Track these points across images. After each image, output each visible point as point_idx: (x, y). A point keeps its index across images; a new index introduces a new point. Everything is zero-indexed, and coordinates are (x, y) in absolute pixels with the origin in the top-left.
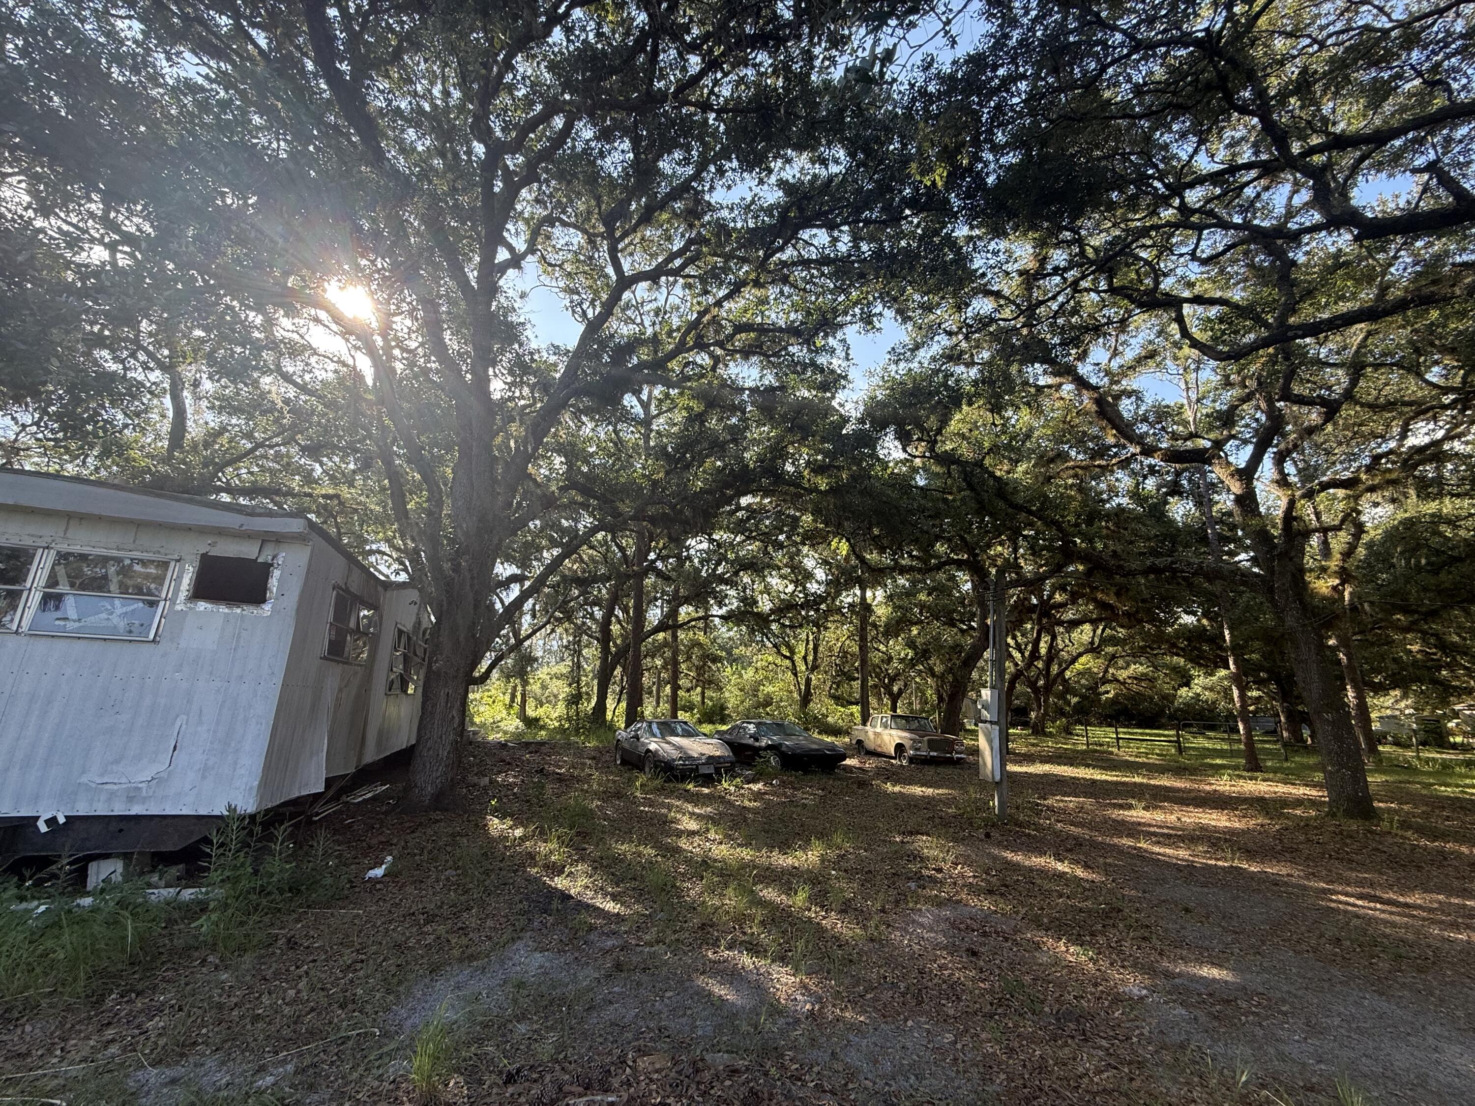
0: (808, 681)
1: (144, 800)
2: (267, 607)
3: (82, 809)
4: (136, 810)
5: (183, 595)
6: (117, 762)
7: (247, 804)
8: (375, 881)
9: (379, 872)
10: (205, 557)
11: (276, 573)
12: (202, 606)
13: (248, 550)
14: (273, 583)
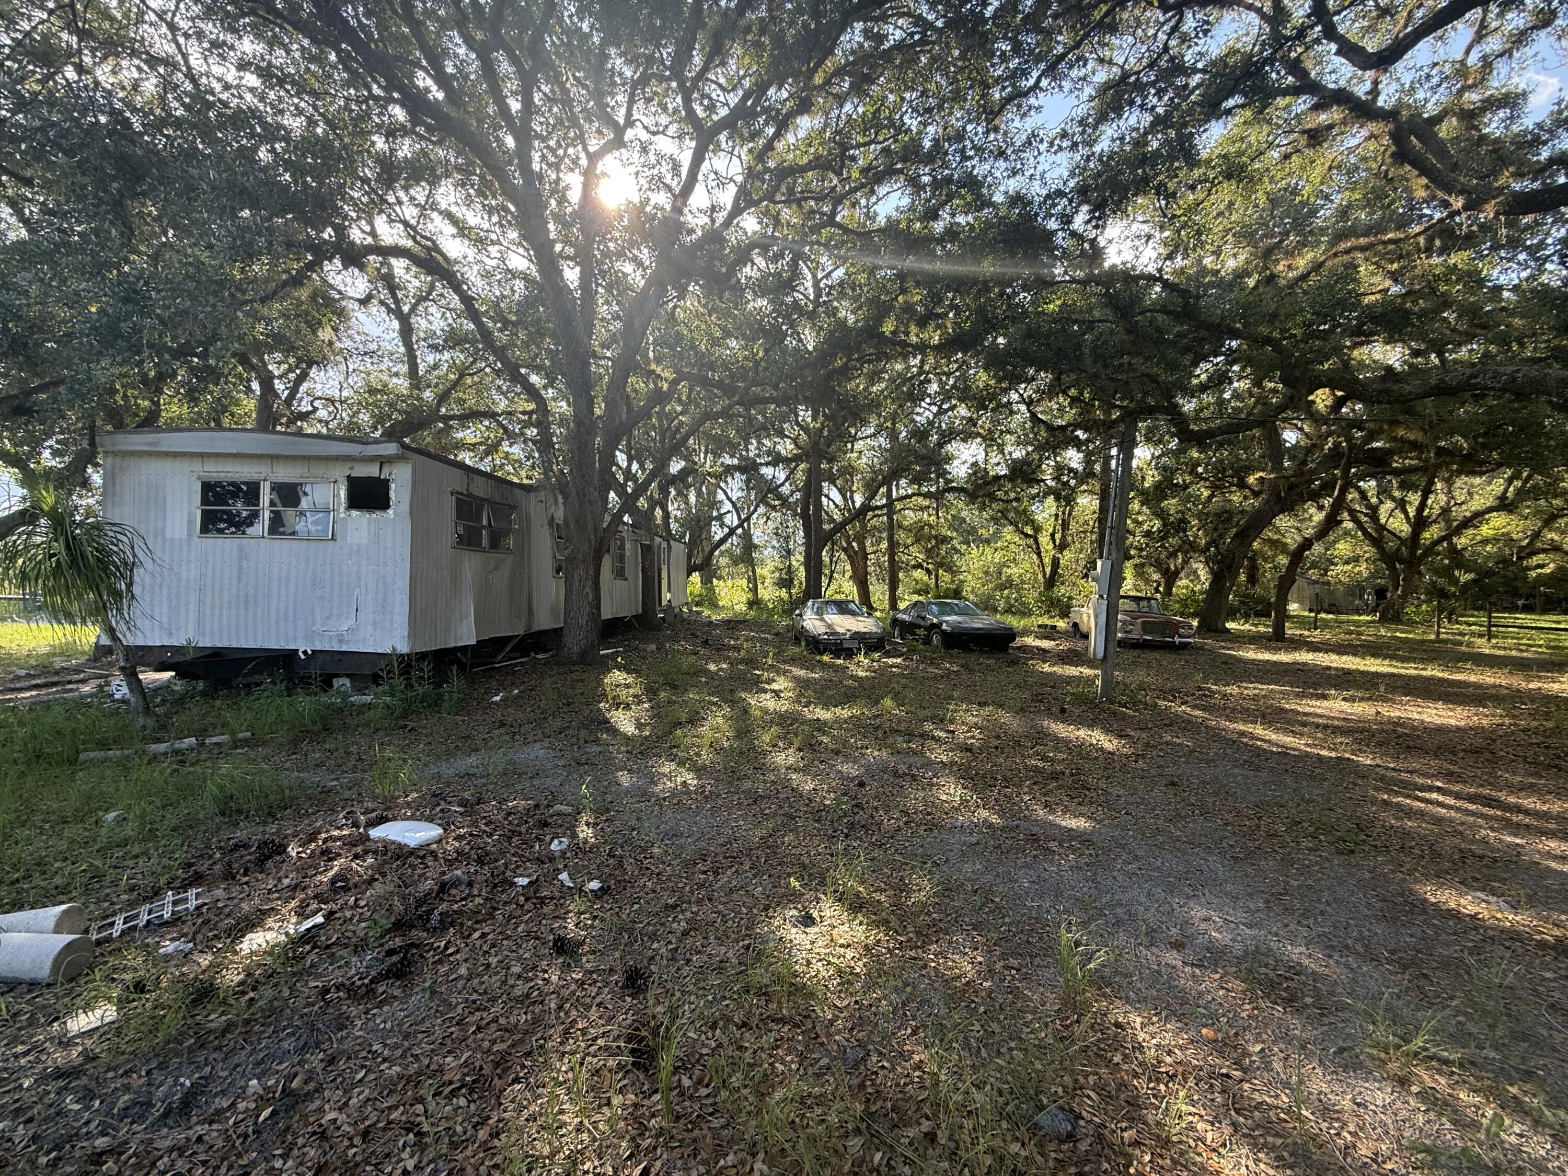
0: (1055, 563)
1: (347, 642)
2: (390, 511)
3: (318, 647)
4: (345, 648)
5: (342, 509)
6: (328, 618)
7: (404, 648)
8: (496, 703)
9: (498, 698)
10: (349, 477)
11: (393, 486)
12: (354, 513)
13: (372, 471)
14: (392, 495)
